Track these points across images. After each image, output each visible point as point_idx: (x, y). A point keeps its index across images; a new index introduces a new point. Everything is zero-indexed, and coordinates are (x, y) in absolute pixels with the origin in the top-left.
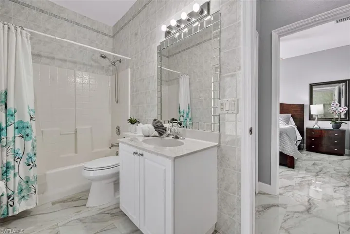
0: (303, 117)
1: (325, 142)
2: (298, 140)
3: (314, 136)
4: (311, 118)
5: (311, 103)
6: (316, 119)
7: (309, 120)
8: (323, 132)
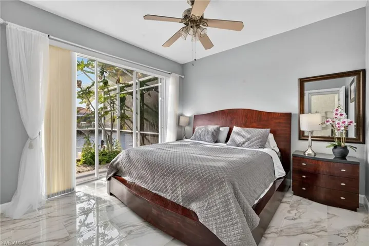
0: (290, 134)
1: (323, 182)
2: (277, 176)
3: (305, 169)
4: (302, 136)
5: (302, 111)
6: (310, 139)
7: (300, 139)
8: (320, 163)
